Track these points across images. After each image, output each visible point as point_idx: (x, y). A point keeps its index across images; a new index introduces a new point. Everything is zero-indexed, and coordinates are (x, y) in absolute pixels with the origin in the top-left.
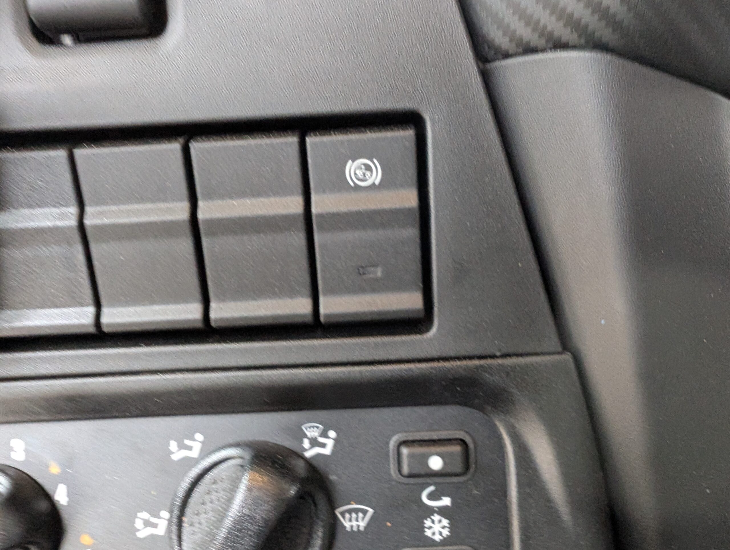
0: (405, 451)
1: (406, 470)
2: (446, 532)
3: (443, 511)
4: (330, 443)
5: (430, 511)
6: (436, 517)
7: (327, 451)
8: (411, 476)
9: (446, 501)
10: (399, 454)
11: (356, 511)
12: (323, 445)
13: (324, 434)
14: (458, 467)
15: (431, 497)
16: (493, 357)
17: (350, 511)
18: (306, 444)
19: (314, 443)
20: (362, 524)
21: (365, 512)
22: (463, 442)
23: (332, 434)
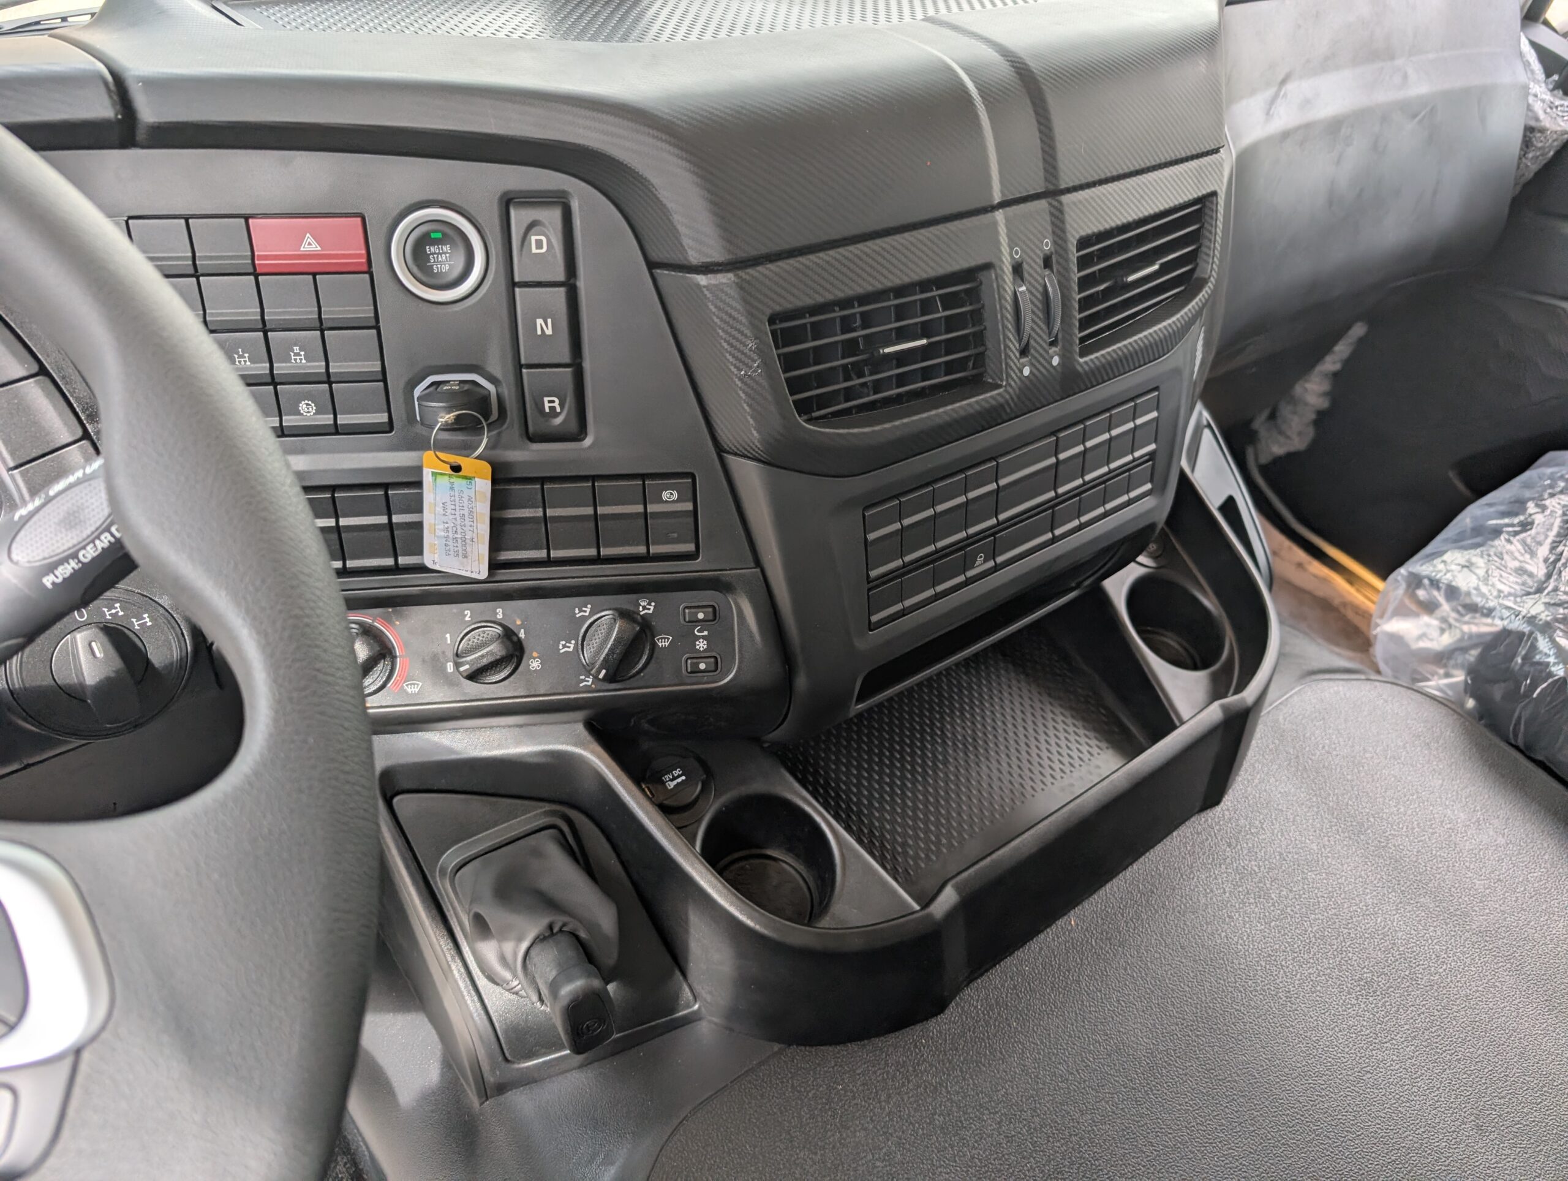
0: (687, 611)
1: (687, 619)
2: (705, 647)
3: (704, 637)
4: (652, 608)
5: (699, 638)
6: (701, 640)
7: (651, 612)
8: (689, 622)
9: (706, 633)
10: (684, 613)
11: (665, 638)
12: (649, 609)
13: (649, 604)
14: (711, 617)
15: (698, 631)
16: (726, 570)
17: (662, 638)
18: (641, 609)
19: (644, 608)
20: (667, 644)
21: (668, 639)
22: (713, 607)
23: (653, 604)
